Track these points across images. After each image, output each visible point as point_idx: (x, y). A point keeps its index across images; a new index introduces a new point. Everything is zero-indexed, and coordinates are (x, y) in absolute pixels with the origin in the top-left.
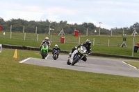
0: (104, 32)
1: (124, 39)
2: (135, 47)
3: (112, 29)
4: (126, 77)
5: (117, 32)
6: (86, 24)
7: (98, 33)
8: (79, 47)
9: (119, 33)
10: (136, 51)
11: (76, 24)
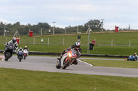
0: (58, 31)
1: (79, 37)
2: (90, 44)
3: (66, 28)
4: (82, 75)
5: (71, 30)
7: (52, 32)
9: (74, 31)
10: (91, 49)
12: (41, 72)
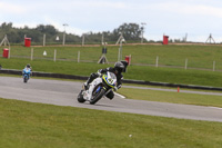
0: (71, 39)
1: (104, 51)
3: (85, 35)
5: (92, 39)
6: (42, 26)
7: (61, 40)
8: (104, 72)
9: (96, 41)
11: (26, 28)
12: (43, 105)
